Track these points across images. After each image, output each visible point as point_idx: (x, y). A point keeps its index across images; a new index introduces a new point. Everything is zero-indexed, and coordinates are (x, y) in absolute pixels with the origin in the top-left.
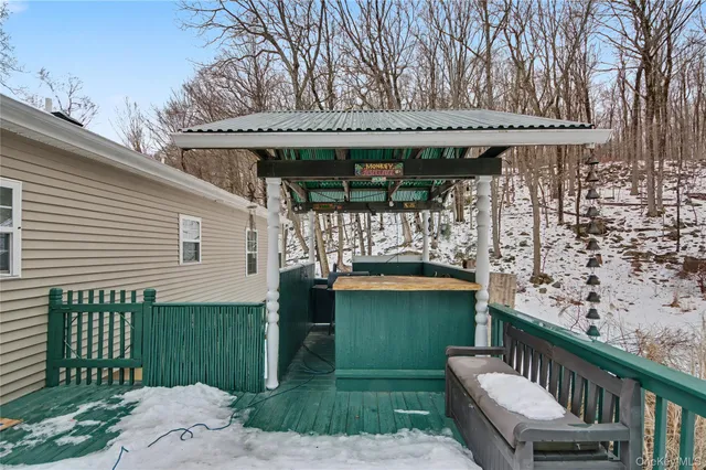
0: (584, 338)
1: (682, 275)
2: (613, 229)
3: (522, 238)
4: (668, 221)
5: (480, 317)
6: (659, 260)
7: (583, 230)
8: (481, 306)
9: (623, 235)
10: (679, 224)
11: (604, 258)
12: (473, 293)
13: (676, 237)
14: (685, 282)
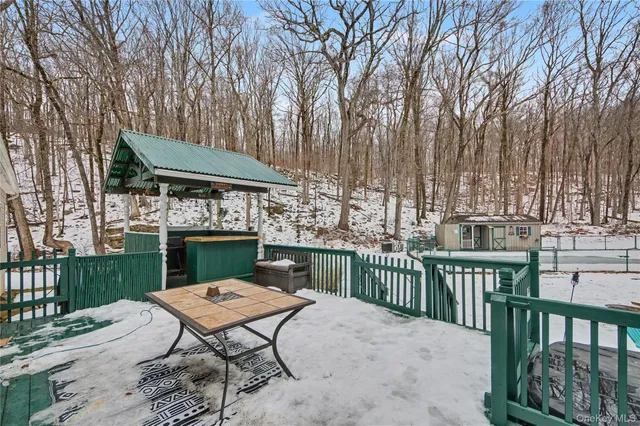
0: (296, 245)
1: (317, 237)
2: (287, 211)
3: (236, 215)
4: (311, 208)
5: (259, 250)
6: (308, 229)
7: (271, 210)
8: (260, 245)
9: (292, 214)
10: (316, 210)
11: (283, 229)
12: (257, 240)
13: (314, 216)
14: (318, 240)
